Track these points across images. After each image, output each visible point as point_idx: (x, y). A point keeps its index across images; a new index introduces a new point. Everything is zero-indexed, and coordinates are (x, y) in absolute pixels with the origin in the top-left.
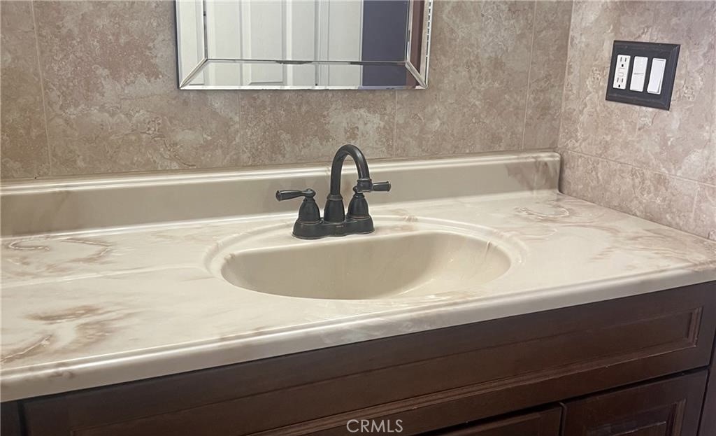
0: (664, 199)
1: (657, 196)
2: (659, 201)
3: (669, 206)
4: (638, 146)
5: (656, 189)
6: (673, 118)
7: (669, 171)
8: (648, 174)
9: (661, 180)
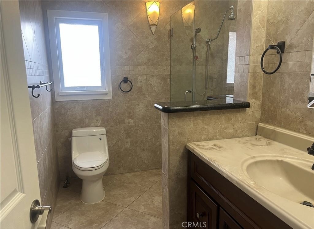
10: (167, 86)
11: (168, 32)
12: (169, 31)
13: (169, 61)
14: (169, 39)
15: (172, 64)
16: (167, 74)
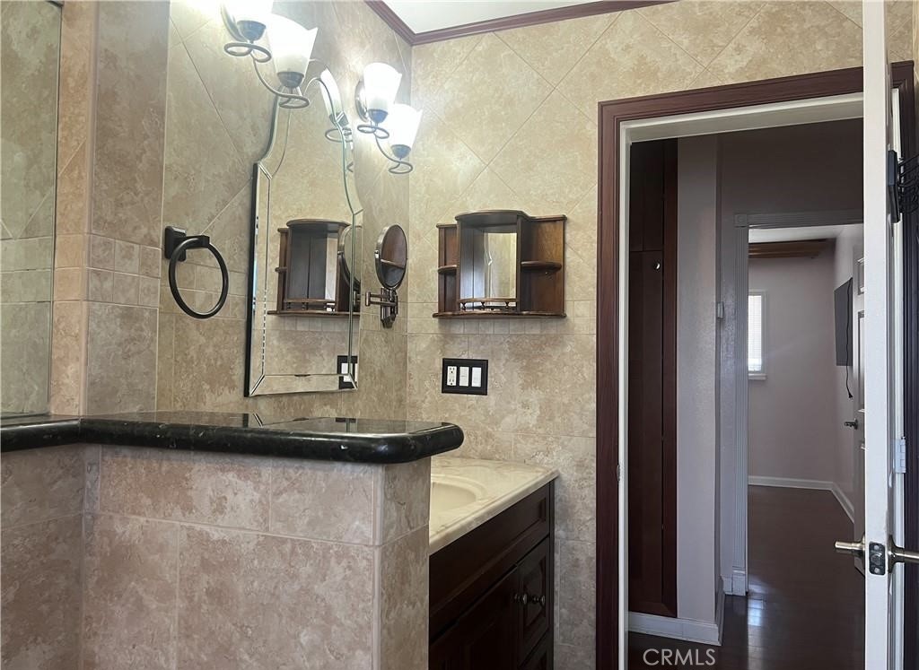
0: (492, 446)
1: (487, 445)
2: (489, 448)
3: (497, 450)
4: (469, 417)
5: (486, 441)
6: (491, 398)
7: (493, 429)
8: (479, 433)
9: (488, 436)
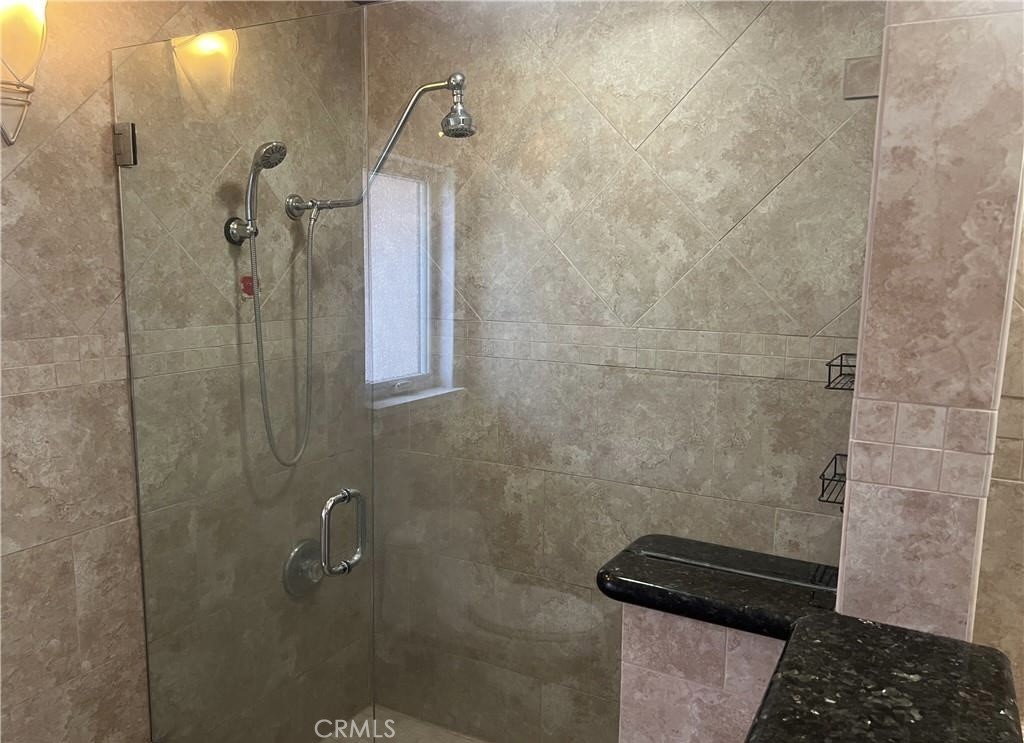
10: (116, 449)
11: (99, 138)
12: (103, 136)
13: (116, 307)
14: (106, 182)
15: (136, 323)
16: (110, 378)
